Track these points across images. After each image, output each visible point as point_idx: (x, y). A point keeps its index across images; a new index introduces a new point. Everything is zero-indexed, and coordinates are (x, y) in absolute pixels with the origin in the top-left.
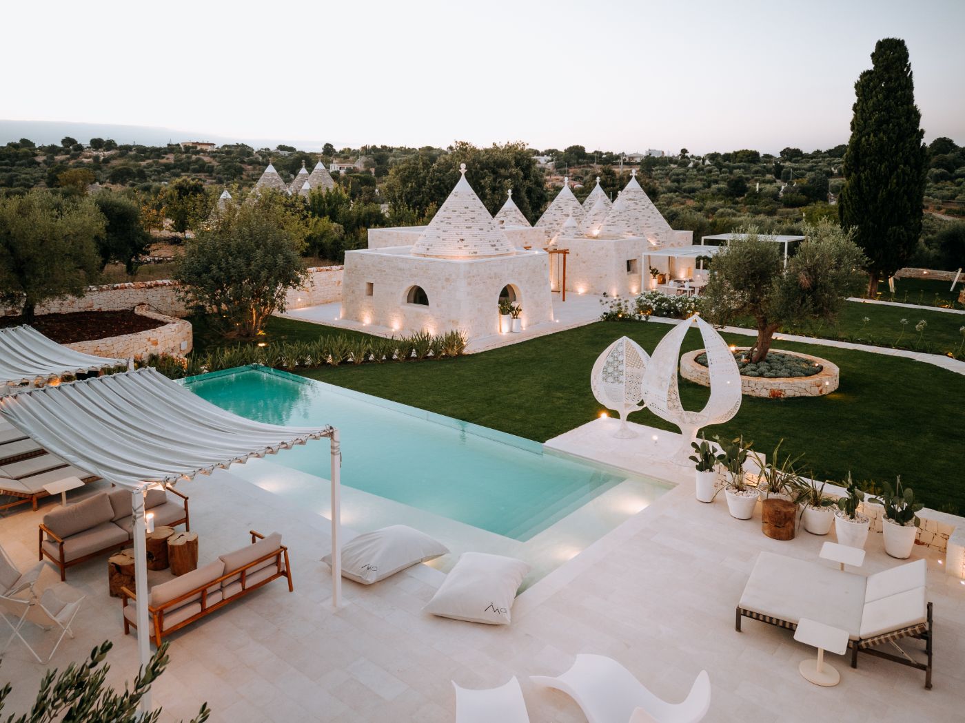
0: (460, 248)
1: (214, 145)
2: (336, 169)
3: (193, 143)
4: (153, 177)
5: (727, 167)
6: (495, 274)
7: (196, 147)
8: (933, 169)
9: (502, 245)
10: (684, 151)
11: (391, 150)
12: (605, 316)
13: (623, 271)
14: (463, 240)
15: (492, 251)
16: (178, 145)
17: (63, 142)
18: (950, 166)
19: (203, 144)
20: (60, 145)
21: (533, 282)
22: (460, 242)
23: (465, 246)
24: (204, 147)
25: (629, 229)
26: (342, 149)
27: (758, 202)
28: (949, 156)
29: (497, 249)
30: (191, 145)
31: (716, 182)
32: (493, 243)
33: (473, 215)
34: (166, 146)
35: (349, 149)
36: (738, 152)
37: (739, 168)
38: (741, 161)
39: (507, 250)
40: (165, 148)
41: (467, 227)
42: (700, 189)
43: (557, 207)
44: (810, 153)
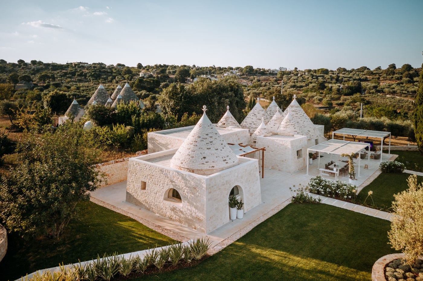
0: (203, 164)
1: (88, 63)
2: (143, 76)
3: (78, 63)
4: (58, 79)
5: (316, 76)
6: (227, 181)
7: (79, 65)
8: (404, 78)
9: (230, 159)
10: (296, 68)
11: (168, 66)
12: (294, 199)
13: (295, 157)
14: (205, 158)
15: (224, 165)
16: (72, 63)
17: (19, 61)
18: (411, 77)
19: (83, 63)
20: (17, 63)
21: (249, 181)
22: (203, 159)
23: (207, 162)
24: (83, 65)
25: (295, 130)
26: (146, 66)
27: (331, 93)
28: (411, 72)
29: (227, 163)
30: (77, 64)
31: (311, 83)
32: (224, 159)
33: (212, 140)
34: (66, 64)
35: (149, 66)
36: (320, 69)
37: (321, 76)
38: (321, 73)
39: (233, 162)
40: (65, 65)
41: (207, 149)
42: (305, 86)
43: (253, 115)
44: (350, 70)
